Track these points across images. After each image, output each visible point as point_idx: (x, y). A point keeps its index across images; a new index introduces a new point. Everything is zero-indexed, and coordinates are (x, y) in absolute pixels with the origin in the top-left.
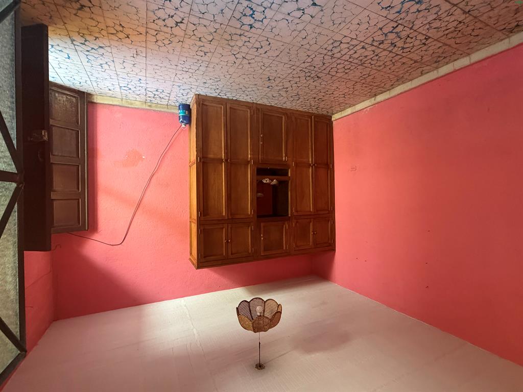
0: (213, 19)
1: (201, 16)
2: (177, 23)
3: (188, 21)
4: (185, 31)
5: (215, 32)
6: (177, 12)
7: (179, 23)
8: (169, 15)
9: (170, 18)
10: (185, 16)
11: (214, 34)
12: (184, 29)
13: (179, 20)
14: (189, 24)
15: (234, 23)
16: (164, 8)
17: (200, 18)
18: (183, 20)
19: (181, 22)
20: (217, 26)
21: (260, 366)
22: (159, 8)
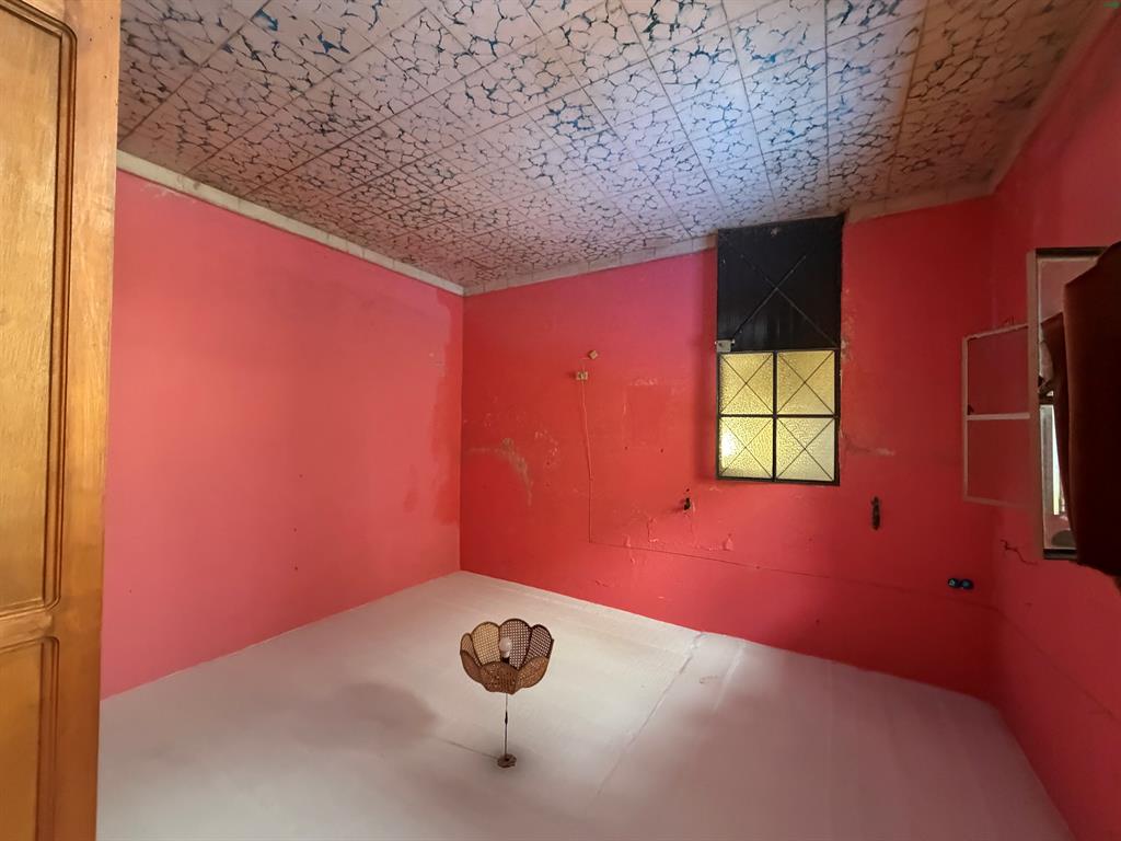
0: (611, 78)
1: (632, 70)
2: (656, 22)
3: (640, 43)
4: (629, 15)
5: (583, 61)
6: (669, 45)
7: (653, 24)
8: (678, 27)
9: (672, 22)
10: (652, 49)
11: (581, 56)
12: (636, 19)
13: (657, 30)
14: (635, 39)
15: (580, 98)
16: (695, 34)
17: (629, 66)
18: (651, 38)
19: (649, 30)
20: (593, 74)
21: (507, 761)
22: (702, 26)
